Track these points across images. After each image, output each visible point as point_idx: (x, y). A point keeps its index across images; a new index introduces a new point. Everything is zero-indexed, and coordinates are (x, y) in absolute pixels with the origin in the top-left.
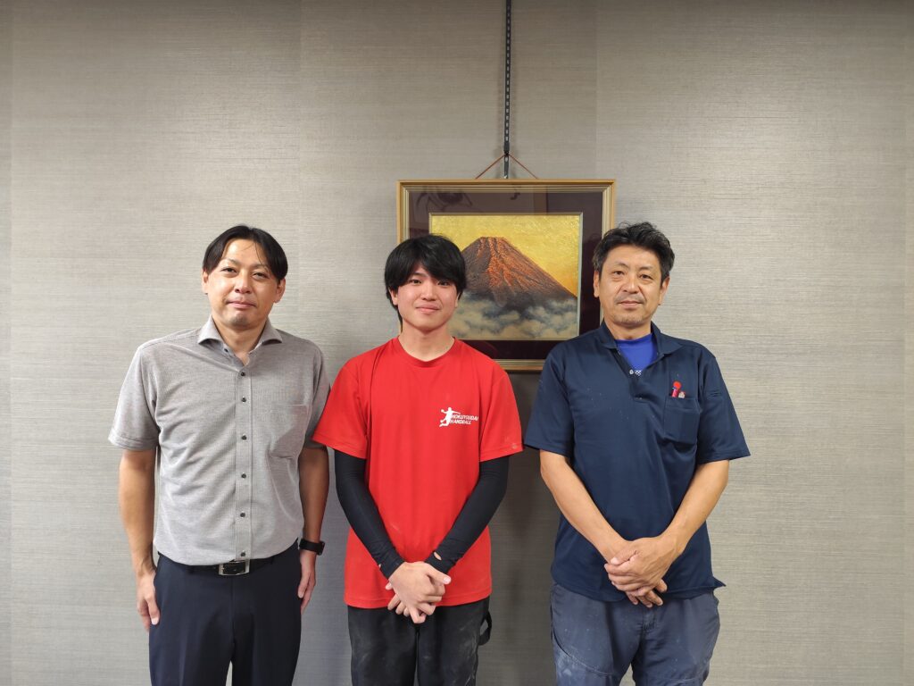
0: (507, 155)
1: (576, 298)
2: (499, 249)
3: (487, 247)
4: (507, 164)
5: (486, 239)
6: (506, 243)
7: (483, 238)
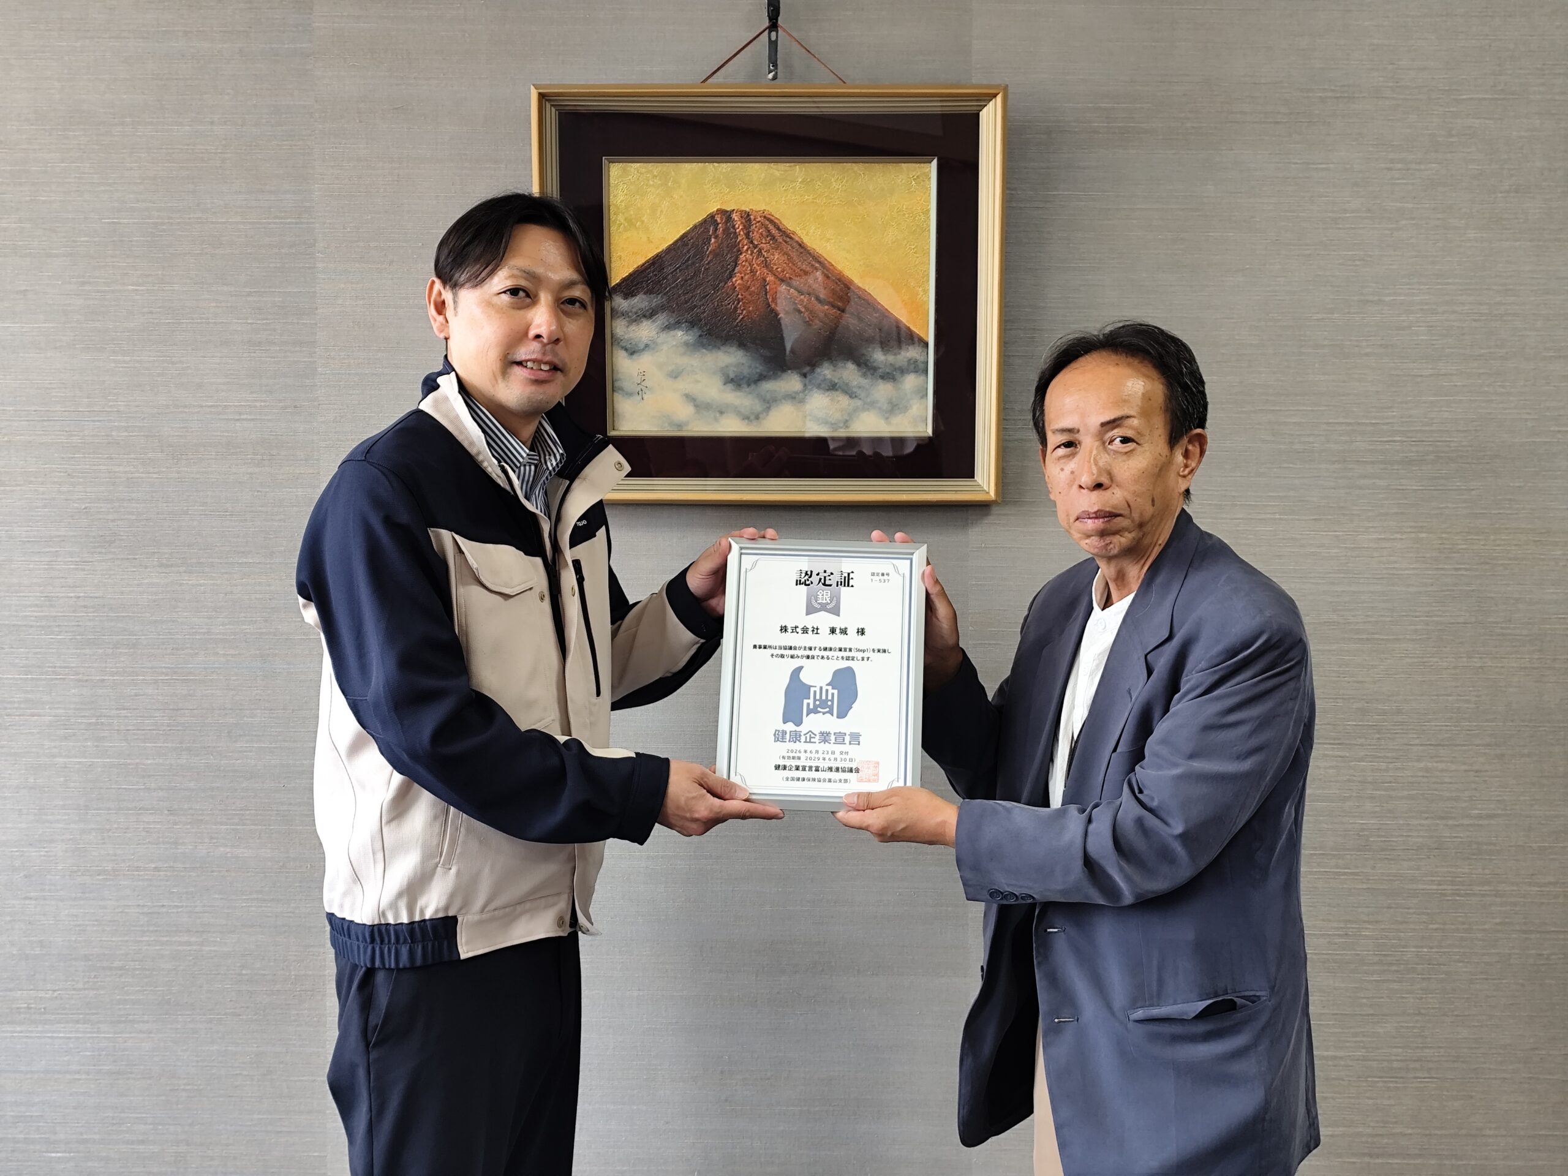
0: (773, 26)
1: (926, 345)
2: (755, 236)
3: (730, 232)
4: (773, 45)
5: (727, 215)
6: (771, 221)
7: (721, 212)
